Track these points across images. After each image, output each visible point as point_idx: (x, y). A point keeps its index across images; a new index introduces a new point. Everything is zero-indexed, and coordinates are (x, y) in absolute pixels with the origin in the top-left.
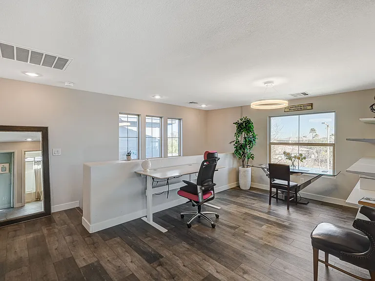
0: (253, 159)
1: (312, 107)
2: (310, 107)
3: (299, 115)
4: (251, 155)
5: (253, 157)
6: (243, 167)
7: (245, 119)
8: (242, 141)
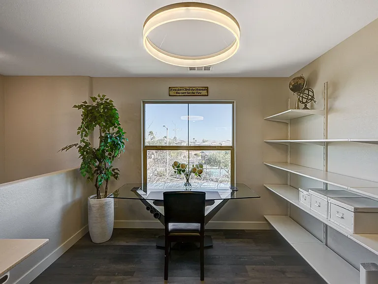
0: (116, 178)
1: (207, 92)
2: (204, 92)
3: (188, 103)
4: (113, 170)
5: (117, 174)
6: (98, 197)
7: (102, 99)
8: (96, 144)
